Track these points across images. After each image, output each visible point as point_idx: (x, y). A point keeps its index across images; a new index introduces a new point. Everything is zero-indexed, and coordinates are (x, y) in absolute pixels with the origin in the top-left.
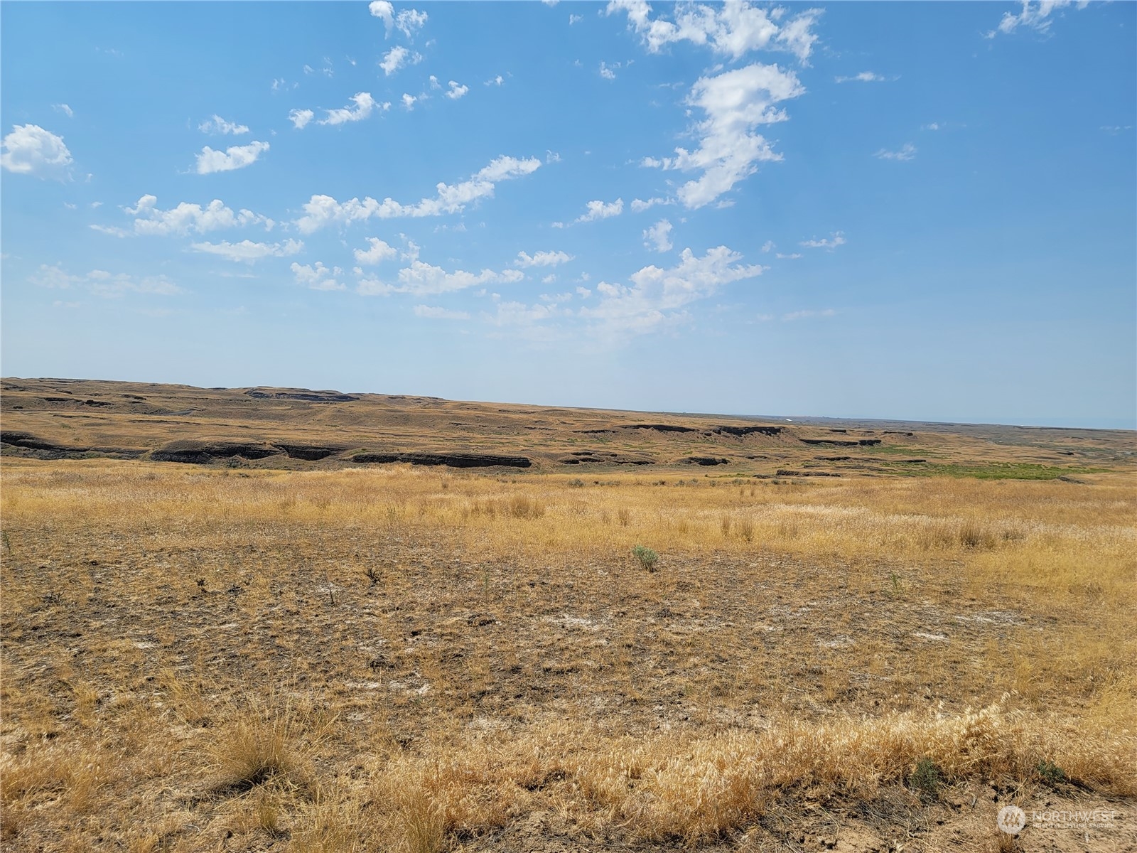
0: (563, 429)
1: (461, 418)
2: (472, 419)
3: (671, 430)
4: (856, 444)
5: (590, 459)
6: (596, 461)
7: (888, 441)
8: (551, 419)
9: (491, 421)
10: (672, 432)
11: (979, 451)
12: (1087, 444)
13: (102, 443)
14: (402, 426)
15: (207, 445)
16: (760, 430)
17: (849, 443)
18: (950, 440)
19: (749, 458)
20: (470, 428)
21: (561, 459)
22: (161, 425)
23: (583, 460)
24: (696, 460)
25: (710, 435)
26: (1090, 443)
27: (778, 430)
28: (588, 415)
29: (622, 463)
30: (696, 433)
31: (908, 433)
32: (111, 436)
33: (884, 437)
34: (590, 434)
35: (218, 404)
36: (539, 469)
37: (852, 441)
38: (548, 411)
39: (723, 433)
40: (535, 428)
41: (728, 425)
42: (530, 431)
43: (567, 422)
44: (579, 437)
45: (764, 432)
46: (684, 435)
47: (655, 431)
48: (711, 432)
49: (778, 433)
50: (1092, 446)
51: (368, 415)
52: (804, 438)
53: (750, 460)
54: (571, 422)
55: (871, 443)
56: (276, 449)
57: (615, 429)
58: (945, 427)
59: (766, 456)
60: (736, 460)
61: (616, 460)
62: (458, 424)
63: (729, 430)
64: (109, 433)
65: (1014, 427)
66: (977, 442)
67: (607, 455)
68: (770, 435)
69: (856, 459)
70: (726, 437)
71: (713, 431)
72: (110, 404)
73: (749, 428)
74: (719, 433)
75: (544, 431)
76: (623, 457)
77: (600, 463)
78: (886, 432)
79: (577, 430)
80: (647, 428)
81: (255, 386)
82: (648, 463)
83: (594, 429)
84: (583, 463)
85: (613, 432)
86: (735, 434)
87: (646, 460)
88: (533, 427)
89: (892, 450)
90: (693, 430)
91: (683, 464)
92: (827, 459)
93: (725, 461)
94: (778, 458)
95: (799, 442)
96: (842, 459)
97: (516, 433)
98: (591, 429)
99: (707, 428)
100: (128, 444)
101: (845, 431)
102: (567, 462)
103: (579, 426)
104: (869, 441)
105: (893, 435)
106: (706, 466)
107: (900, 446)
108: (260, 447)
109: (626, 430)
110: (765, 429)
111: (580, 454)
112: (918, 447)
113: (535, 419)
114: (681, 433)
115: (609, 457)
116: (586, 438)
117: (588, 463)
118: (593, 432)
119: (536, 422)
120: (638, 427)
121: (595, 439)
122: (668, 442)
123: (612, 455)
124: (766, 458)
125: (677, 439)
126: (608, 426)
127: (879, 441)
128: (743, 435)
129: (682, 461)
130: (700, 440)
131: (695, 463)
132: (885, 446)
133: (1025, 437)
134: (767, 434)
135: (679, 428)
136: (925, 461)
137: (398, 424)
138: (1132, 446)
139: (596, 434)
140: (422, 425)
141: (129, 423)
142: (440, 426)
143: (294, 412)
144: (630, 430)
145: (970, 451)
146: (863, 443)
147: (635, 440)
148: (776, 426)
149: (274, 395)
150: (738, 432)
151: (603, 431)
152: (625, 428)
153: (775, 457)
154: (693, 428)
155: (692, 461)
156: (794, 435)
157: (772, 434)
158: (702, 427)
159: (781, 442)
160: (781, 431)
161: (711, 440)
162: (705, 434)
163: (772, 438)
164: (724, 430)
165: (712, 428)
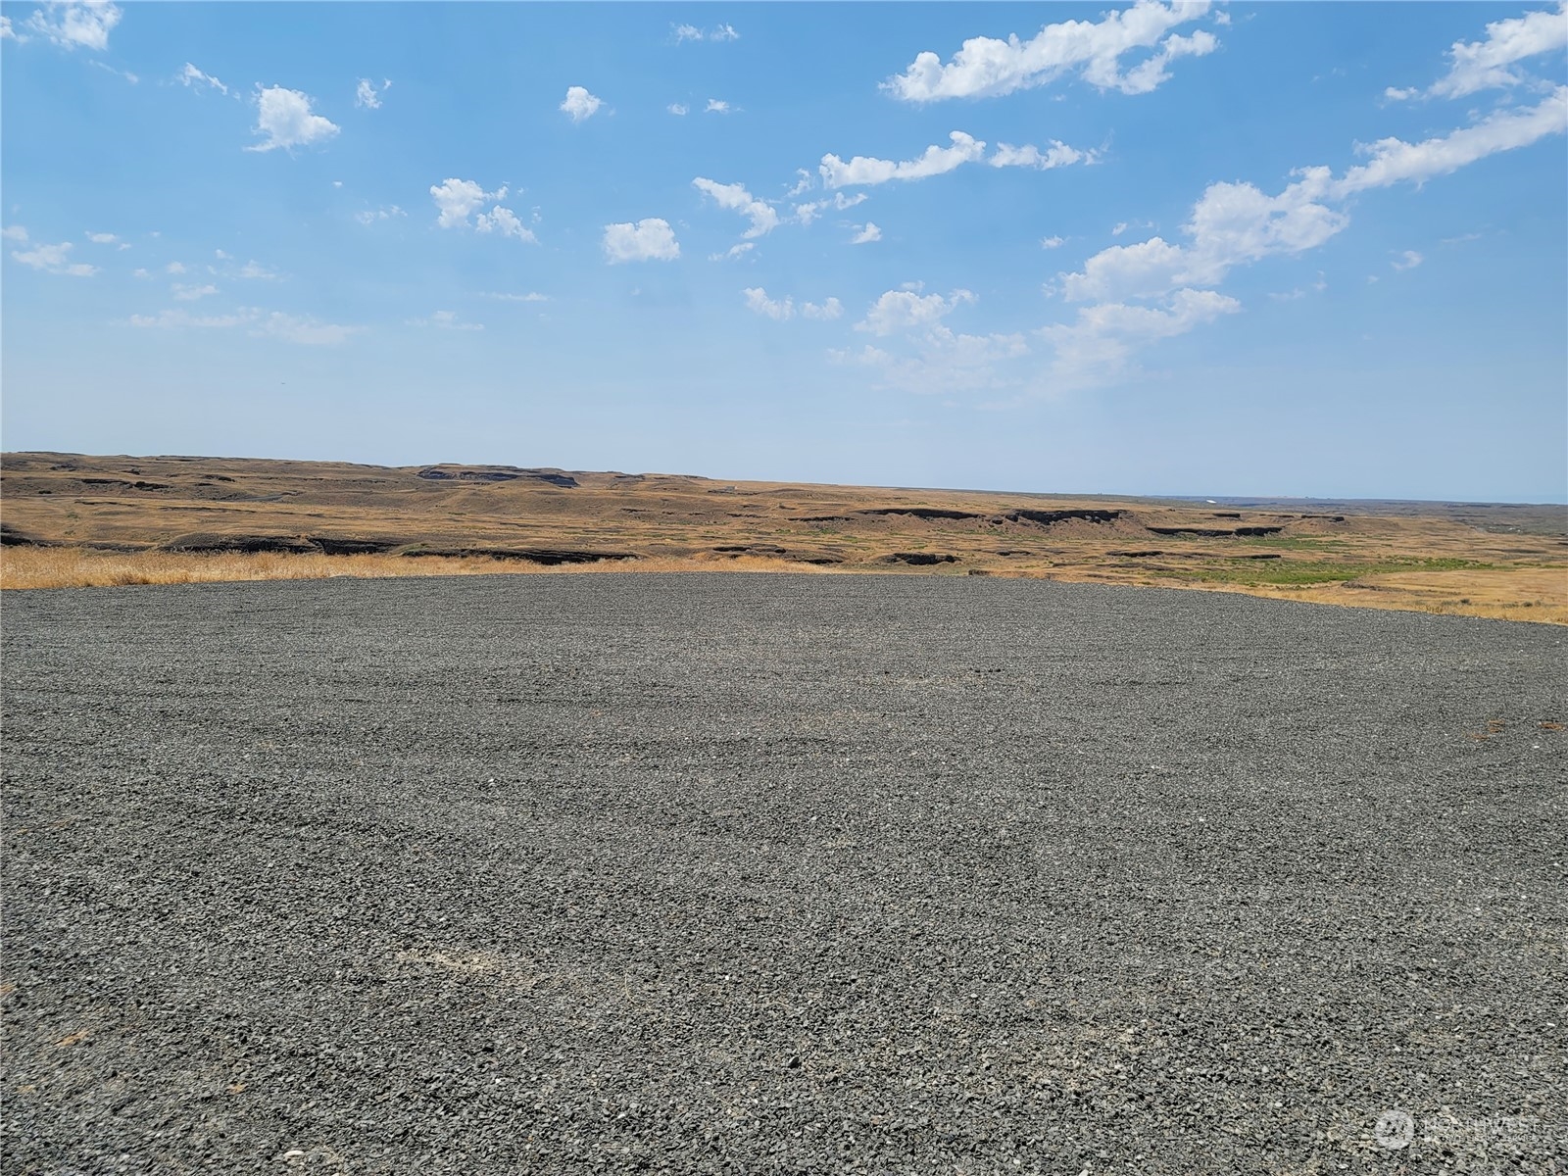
0: (776, 516)
1: (641, 503)
2: (656, 503)
3: (937, 516)
4: (1230, 533)
7: (1298, 529)
8: (770, 502)
9: (681, 506)
10: (942, 518)
13: (99, 537)
14: (554, 514)
15: (224, 540)
16: (1081, 514)
17: (1219, 534)
20: (648, 516)
22: (199, 513)
24: (904, 556)
25: (1000, 522)
27: (1115, 515)
28: (837, 496)
30: (979, 520)
31: (1340, 517)
32: (116, 528)
33: (1294, 523)
34: (811, 522)
35: (337, 486)
37: (1225, 530)
38: (776, 492)
39: (1021, 519)
40: (740, 515)
41: (1031, 509)
42: (732, 520)
43: (788, 506)
44: (795, 527)
45: (1089, 517)
46: (958, 523)
47: (914, 517)
48: (1003, 518)
49: (1113, 520)
51: (512, 500)
52: (1154, 526)
54: (793, 506)
55: (1261, 532)
56: (312, 545)
57: (850, 515)
60: (977, 556)
61: (783, 557)
62: (632, 511)
63: (1031, 515)
64: (118, 524)
67: (770, 550)
68: (1098, 522)
70: (1025, 525)
71: (1006, 517)
72: (167, 487)
73: (1063, 512)
74: (1015, 519)
75: (751, 520)
76: (795, 553)
78: (1304, 517)
79: (796, 517)
80: (902, 514)
81: (436, 463)
82: (832, 562)
83: (818, 516)
85: (847, 519)
86: (1039, 520)
87: (829, 557)
88: (738, 513)
90: (976, 516)
91: (883, 563)
92: (1126, 554)
93: (950, 559)
95: (1143, 532)
96: (1149, 554)
97: (712, 522)
98: (816, 516)
99: (999, 512)
100: (132, 538)
103: (802, 511)
104: (1256, 529)
108: (291, 541)
109: (866, 516)
113: (745, 503)
114: (954, 521)
115: (772, 553)
116: (804, 528)
118: (817, 519)
119: (745, 506)
120: (886, 512)
121: (817, 530)
123: (778, 551)
124: (1028, 553)
126: (841, 512)
127: (1279, 530)
128: (1052, 523)
129: (883, 559)
130: (982, 530)
131: (903, 562)
132: (1285, 536)
134: (1093, 521)
135: (955, 513)
137: (550, 511)
139: (821, 523)
140: (583, 512)
141: (159, 511)
142: (606, 514)
143: (415, 496)
144: (871, 516)
147: (876, 530)
148: (1110, 508)
149: (458, 474)
150: (1044, 518)
151: (832, 519)
152: (866, 513)
153: (1043, 553)
154: (977, 513)
155: (898, 559)
156: (1138, 522)
157: (1102, 521)
158: (991, 511)
159: (1114, 532)
160: (1120, 516)
161: (999, 530)
162: (993, 522)
163: (1103, 527)
164: (1023, 516)
165: (1006, 512)
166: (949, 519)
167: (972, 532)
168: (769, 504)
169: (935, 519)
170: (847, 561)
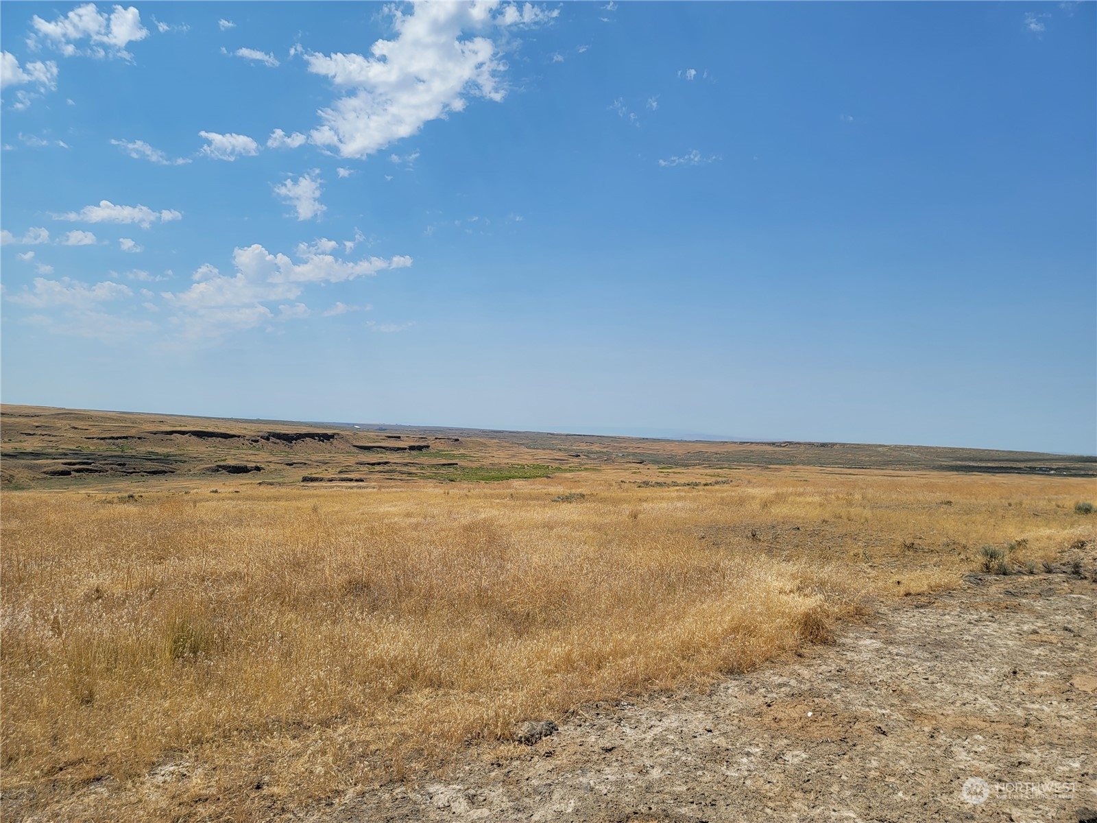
0: (72, 435)
3: (212, 437)
4: (406, 449)
5: (87, 470)
6: (96, 471)
7: (435, 446)
8: (59, 424)
10: (214, 438)
11: (508, 455)
12: (595, 448)
16: (312, 436)
17: (399, 449)
18: (490, 445)
19: (287, 464)
21: (45, 470)
23: (78, 471)
24: (224, 467)
25: (257, 441)
26: (597, 447)
27: (332, 436)
28: (113, 419)
29: (131, 473)
30: (242, 439)
31: (456, 439)
33: (435, 443)
34: (107, 441)
36: (11, 482)
37: (402, 446)
38: (58, 414)
39: (272, 439)
40: (34, 435)
41: (278, 431)
42: (27, 438)
43: (80, 427)
45: (317, 438)
46: (227, 441)
47: (193, 437)
48: (259, 438)
49: (331, 440)
50: (598, 449)
52: (357, 444)
53: (288, 467)
54: (85, 428)
55: (420, 448)
57: (142, 435)
58: (495, 434)
59: (306, 462)
60: (272, 466)
61: (124, 470)
63: (279, 436)
65: (548, 433)
66: (512, 447)
67: (112, 464)
68: (323, 441)
69: (395, 463)
70: (275, 443)
71: (261, 437)
73: (302, 434)
74: (268, 439)
75: (46, 438)
76: (134, 466)
77: (101, 474)
78: (436, 438)
79: (89, 437)
80: (184, 434)
82: (166, 472)
83: (113, 435)
84: (77, 474)
85: (139, 438)
86: (285, 440)
87: (164, 469)
88: (32, 432)
89: (438, 454)
90: (239, 437)
91: (208, 473)
92: (368, 464)
93: (258, 469)
94: (319, 464)
95: (352, 448)
96: (382, 463)
97: (7, 440)
98: (110, 435)
99: (255, 434)
101: (399, 437)
102: (54, 473)
103: (95, 432)
104: (418, 446)
105: (442, 441)
106: (235, 474)
107: (447, 451)
109: (155, 436)
110: (317, 435)
111: (74, 464)
112: (462, 451)
113: (37, 424)
114: (224, 440)
115: (114, 466)
117: (83, 474)
118: (112, 438)
119: (37, 427)
120: (171, 433)
121: (114, 447)
122: (207, 449)
123: (119, 465)
124: (306, 464)
125: (218, 445)
126: (133, 432)
127: (428, 447)
128: (294, 442)
129: (208, 469)
130: (245, 447)
131: (224, 471)
132: (432, 451)
133: (553, 442)
134: (320, 440)
135: (221, 434)
136: (457, 464)
138: (626, 449)
139: (116, 441)
144: (160, 436)
145: (503, 455)
146: (412, 448)
147: (166, 447)
148: (330, 432)
150: (288, 439)
151: (126, 438)
152: (155, 434)
153: (316, 464)
154: (238, 434)
155: (220, 469)
156: (347, 441)
157: (325, 441)
158: (249, 433)
159: (334, 448)
160: (335, 437)
161: (257, 447)
162: (252, 441)
163: (325, 445)
164: (273, 436)
165: (260, 434)
166: (220, 438)
167: (238, 448)
168: (59, 425)
169: (209, 439)
170: (178, 471)
